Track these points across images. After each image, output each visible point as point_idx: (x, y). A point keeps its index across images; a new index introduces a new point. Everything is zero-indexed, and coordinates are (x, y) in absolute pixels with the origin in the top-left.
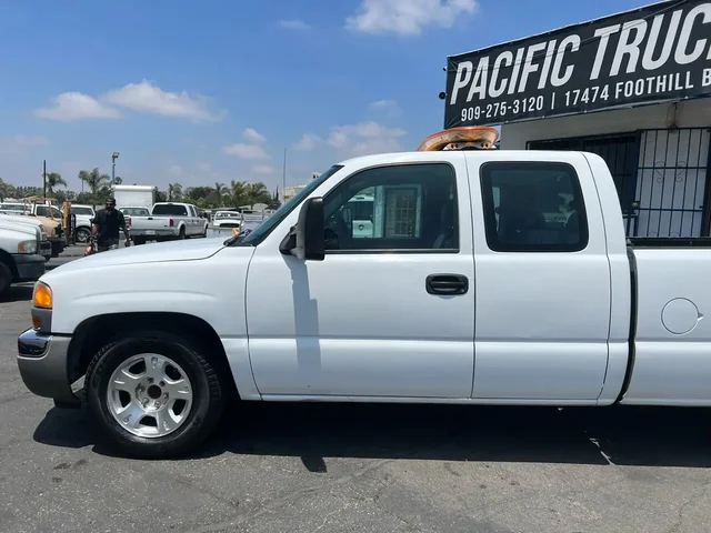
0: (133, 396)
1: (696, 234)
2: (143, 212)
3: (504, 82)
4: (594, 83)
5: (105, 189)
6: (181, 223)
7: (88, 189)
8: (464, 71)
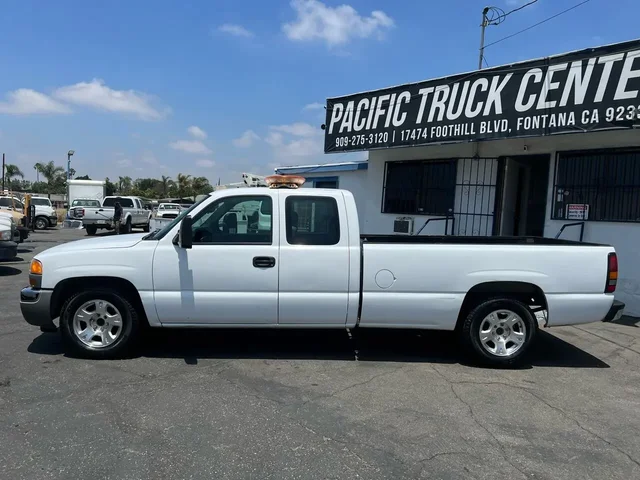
0: (88, 324)
1: (489, 234)
2: (95, 204)
3: (364, 120)
4: (419, 126)
5: (59, 179)
6: (128, 213)
7: (46, 180)
8: (338, 110)
